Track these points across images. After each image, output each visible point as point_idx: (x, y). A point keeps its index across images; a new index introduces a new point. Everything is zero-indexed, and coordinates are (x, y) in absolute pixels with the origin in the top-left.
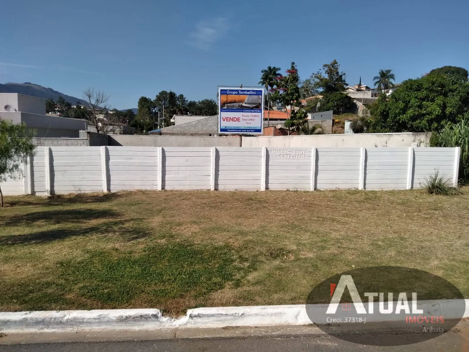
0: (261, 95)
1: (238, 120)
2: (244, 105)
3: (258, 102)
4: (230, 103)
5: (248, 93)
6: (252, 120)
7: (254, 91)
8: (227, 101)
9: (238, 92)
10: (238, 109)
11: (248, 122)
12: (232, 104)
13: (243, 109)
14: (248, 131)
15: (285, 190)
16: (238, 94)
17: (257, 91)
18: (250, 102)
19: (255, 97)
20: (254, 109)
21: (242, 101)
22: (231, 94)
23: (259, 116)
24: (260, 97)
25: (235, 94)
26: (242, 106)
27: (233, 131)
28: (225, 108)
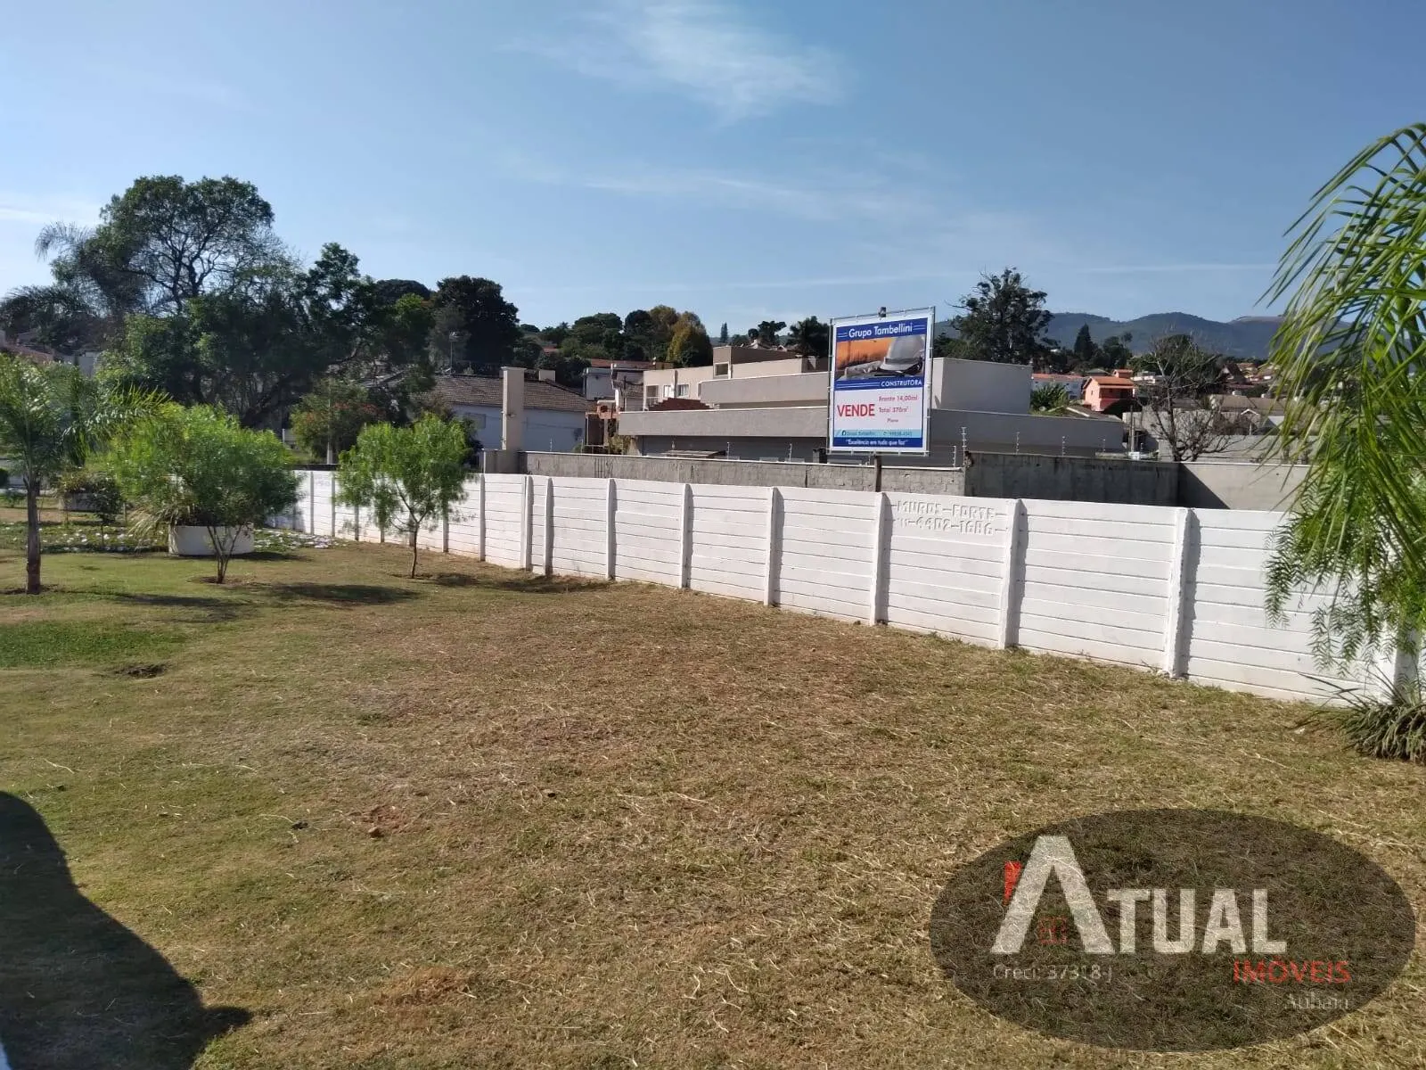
0: (924, 332)
1: (868, 410)
2: (884, 366)
3: (916, 355)
4: (855, 363)
5: (896, 330)
6: (900, 410)
7: (907, 323)
8: (848, 359)
9: (873, 330)
10: (870, 380)
11: (891, 415)
12: (859, 367)
13: (880, 381)
14: (891, 443)
15: (927, 632)
16: (873, 336)
17: (915, 322)
18: (897, 356)
19: (911, 339)
20: (906, 376)
21: (878, 357)
22: (858, 338)
23: (915, 398)
24: (921, 341)
25: (867, 337)
26: (879, 370)
27: (860, 442)
28: (844, 378)
